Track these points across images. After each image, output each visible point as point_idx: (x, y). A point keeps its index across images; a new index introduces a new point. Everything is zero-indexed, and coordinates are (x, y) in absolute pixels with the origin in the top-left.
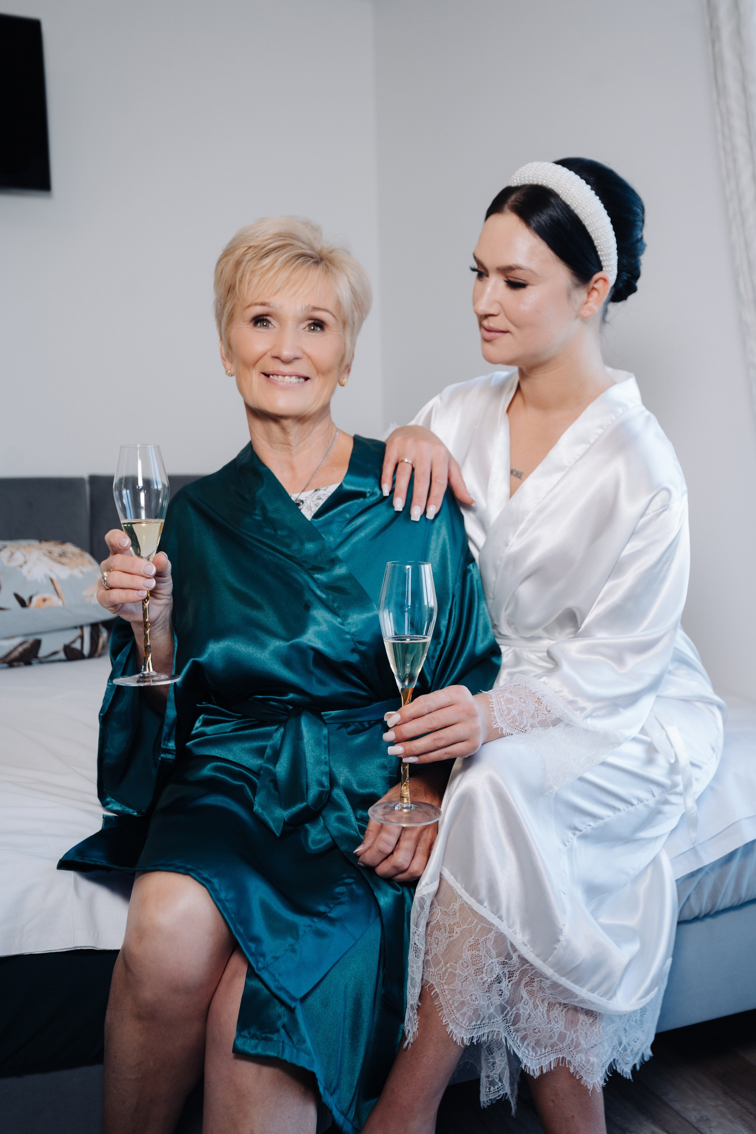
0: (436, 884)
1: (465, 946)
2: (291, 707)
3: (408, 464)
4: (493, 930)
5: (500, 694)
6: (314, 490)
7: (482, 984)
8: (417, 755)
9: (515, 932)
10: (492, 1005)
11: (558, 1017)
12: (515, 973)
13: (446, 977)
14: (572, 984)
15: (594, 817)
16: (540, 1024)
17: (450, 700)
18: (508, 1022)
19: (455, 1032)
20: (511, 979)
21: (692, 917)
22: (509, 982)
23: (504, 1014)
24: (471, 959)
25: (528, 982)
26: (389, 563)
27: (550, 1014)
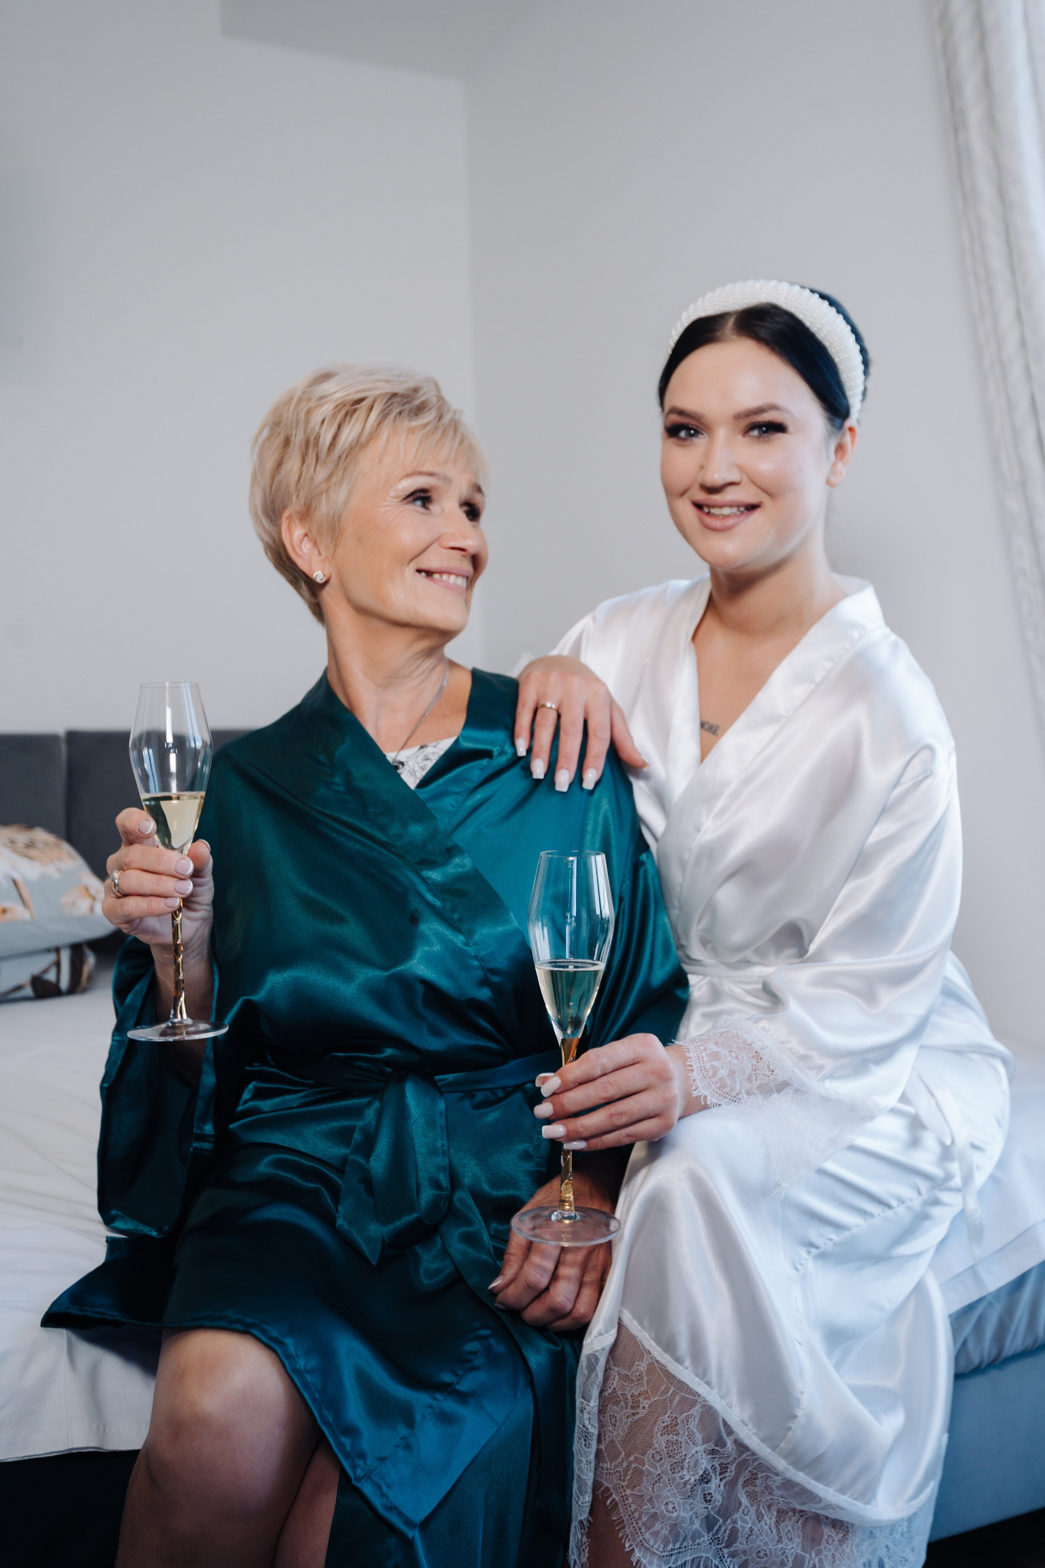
0: (613, 1333)
1: (656, 1429)
2: (389, 1070)
3: (551, 709)
4: (698, 1403)
5: (701, 1045)
6: (418, 747)
7: (682, 1485)
8: (586, 1139)
9: (730, 1405)
10: (696, 1517)
11: (791, 1531)
12: (729, 1466)
13: (629, 1477)
14: (813, 1482)
15: (837, 1226)
16: (766, 1544)
17: (633, 1056)
18: (720, 1542)
19: (644, 1561)
20: (724, 1476)
21: (971, 1368)
22: (721, 1480)
23: (715, 1530)
24: (666, 1447)
25: (748, 1480)
26: (543, 854)
27: (780, 1527)
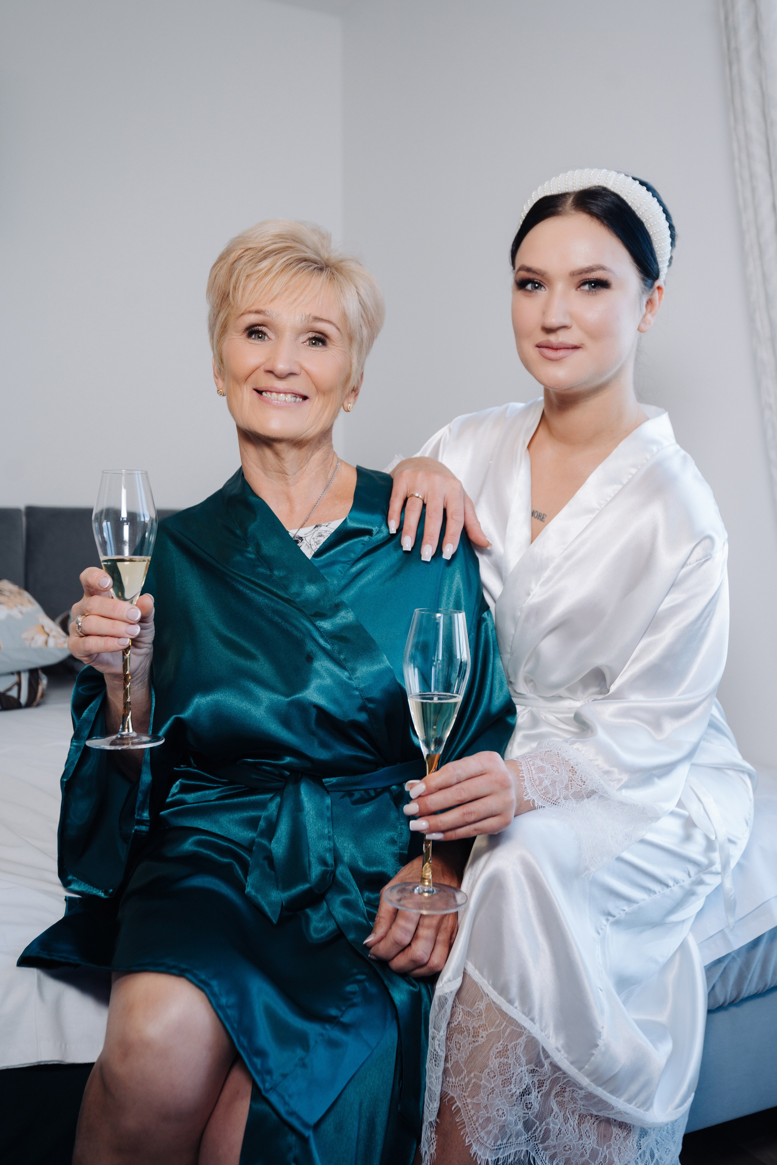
0: (460, 979)
1: (492, 1053)
2: (288, 773)
3: (418, 499)
4: (524, 1034)
5: (530, 761)
6: (314, 526)
7: (509, 1096)
8: (443, 832)
9: (548, 1036)
10: (519, 1120)
11: (589, 1130)
12: (545, 1082)
13: (469, 1089)
14: (608, 1094)
15: (629, 900)
16: (571, 1141)
17: (481, 769)
18: (537, 1139)
19: (480, 1153)
20: (540, 1089)
21: (717, 1006)
22: (538, 1092)
23: (533, 1130)
24: (498, 1068)
25: (558, 1092)
26: (417, 611)
27: (581, 1128)
